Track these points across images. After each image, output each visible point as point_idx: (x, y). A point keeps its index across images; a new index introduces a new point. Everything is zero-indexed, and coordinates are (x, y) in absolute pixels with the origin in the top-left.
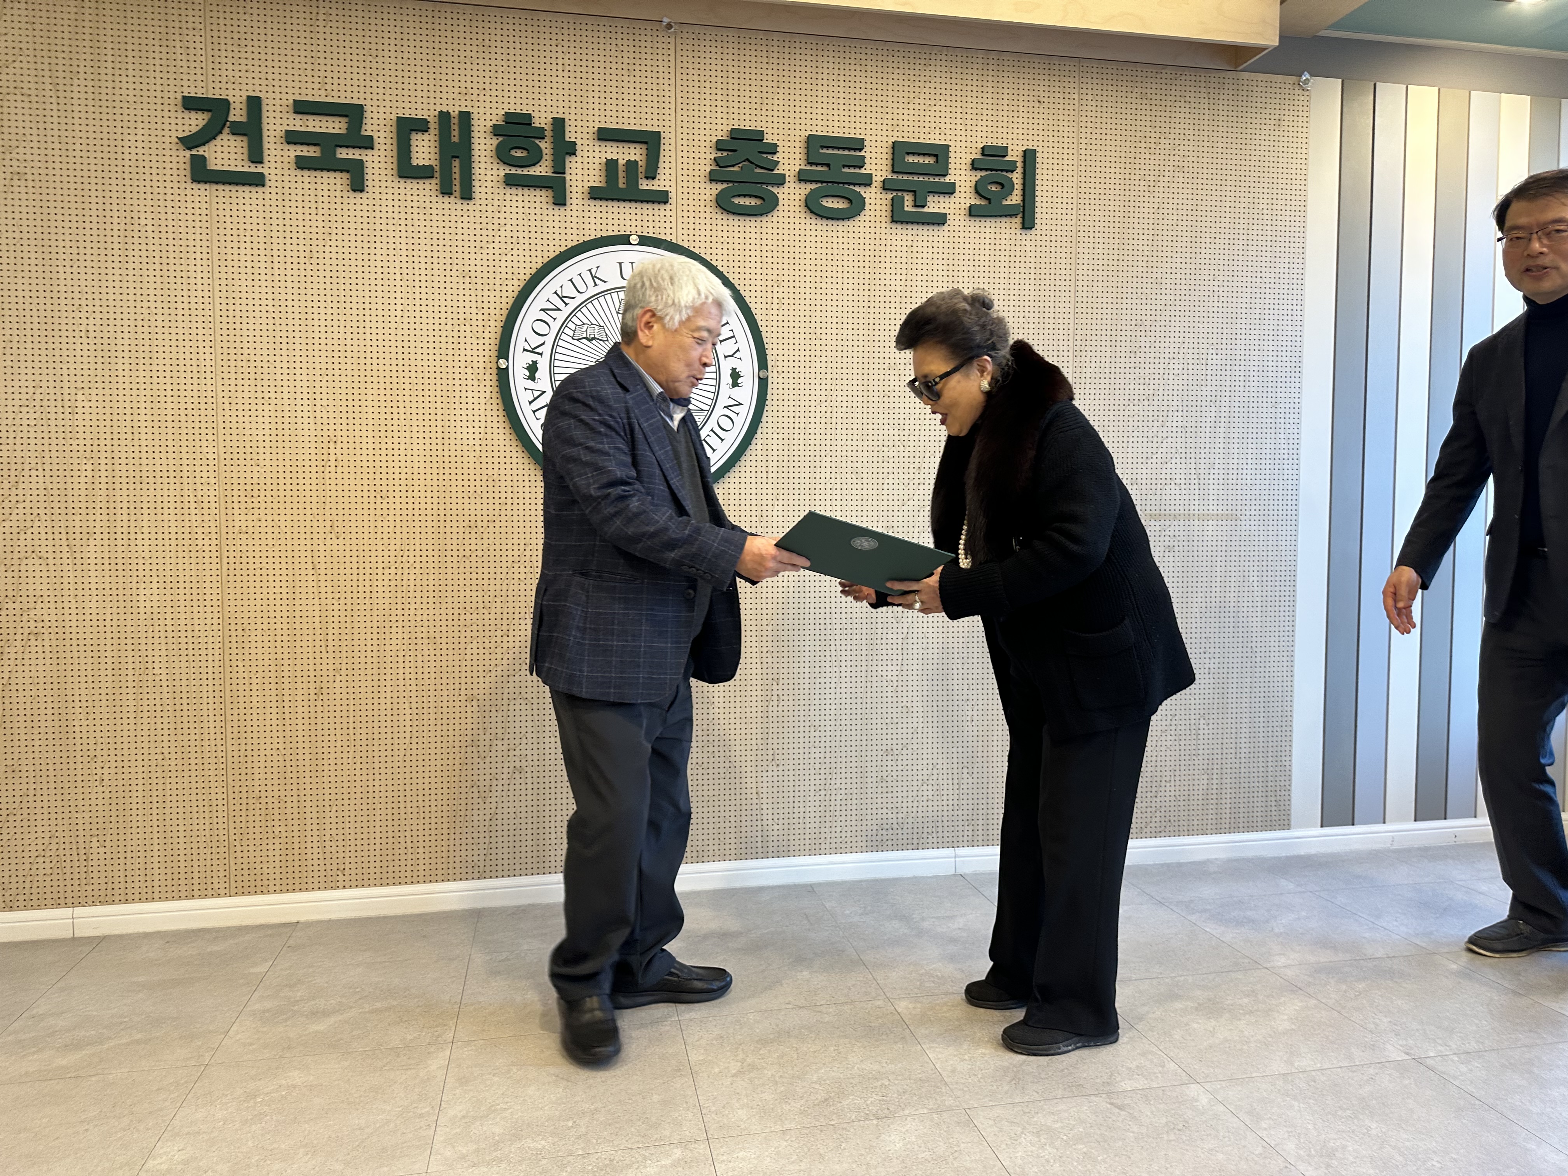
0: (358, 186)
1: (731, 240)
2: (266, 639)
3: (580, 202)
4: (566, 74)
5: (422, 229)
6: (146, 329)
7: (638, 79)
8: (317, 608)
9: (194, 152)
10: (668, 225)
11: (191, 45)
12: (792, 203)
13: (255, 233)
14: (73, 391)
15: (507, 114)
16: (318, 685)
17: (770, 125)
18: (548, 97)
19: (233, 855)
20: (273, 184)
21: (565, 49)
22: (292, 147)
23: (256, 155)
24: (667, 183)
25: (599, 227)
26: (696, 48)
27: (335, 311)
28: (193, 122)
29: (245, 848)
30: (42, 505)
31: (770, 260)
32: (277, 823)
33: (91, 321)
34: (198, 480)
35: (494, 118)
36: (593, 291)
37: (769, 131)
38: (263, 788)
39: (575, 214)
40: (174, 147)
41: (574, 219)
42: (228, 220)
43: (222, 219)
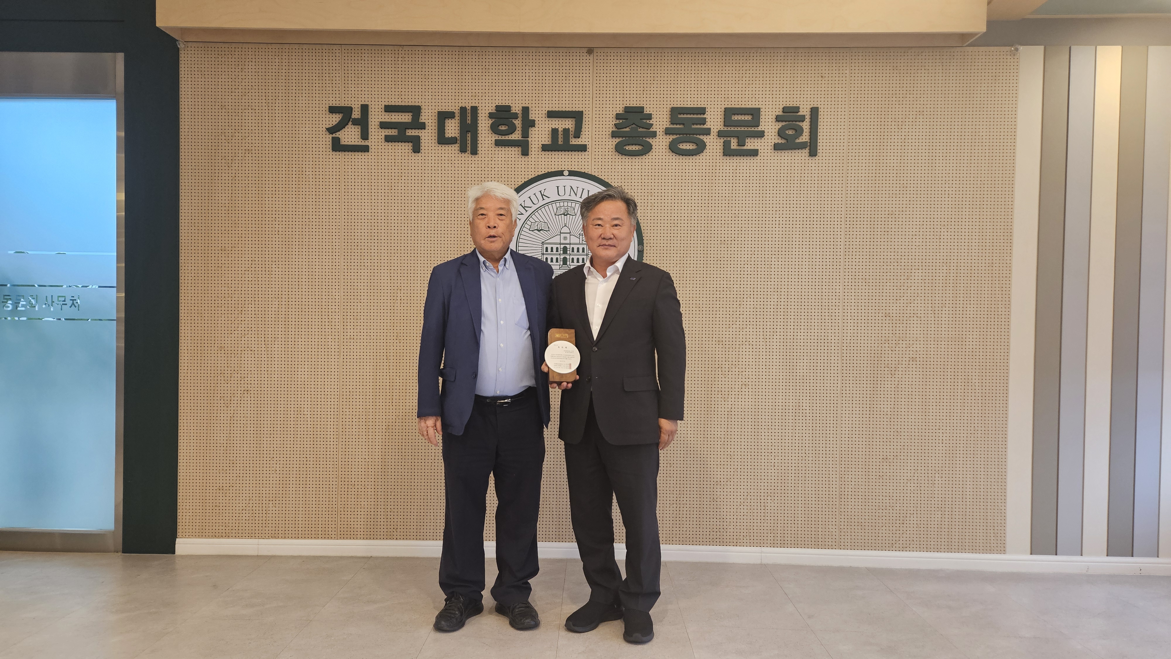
0: (417, 149)
1: (623, 170)
2: (361, 397)
3: (537, 153)
4: (531, 81)
5: (450, 172)
6: (307, 230)
7: (571, 82)
8: (388, 381)
9: (334, 135)
10: (586, 164)
11: (334, 79)
12: (661, 147)
13: (363, 177)
14: (270, 263)
15: (496, 106)
16: (387, 424)
17: (648, 103)
18: (520, 95)
19: (339, 516)
20: (373, 150)
21: (530, 68)
22: (383, 130)
23: (365, 136)
24: (587, 140)
25: (547, 166)
26: (605, 61)
27: (403, 218)
28: (334, 119)
29: (346, 513)
30: (253, 322)
31: (646, 181)
32: (362, 500)
33: (280, 226)
34: (330, 310)
35: (490, 108)
36: (542, 203)
37: (648, 106)
38: (356, 480)
39: (533, 160)
40: (324, 133)
41: (533, 163)
42: (350, 170)
43: (347, 170)
